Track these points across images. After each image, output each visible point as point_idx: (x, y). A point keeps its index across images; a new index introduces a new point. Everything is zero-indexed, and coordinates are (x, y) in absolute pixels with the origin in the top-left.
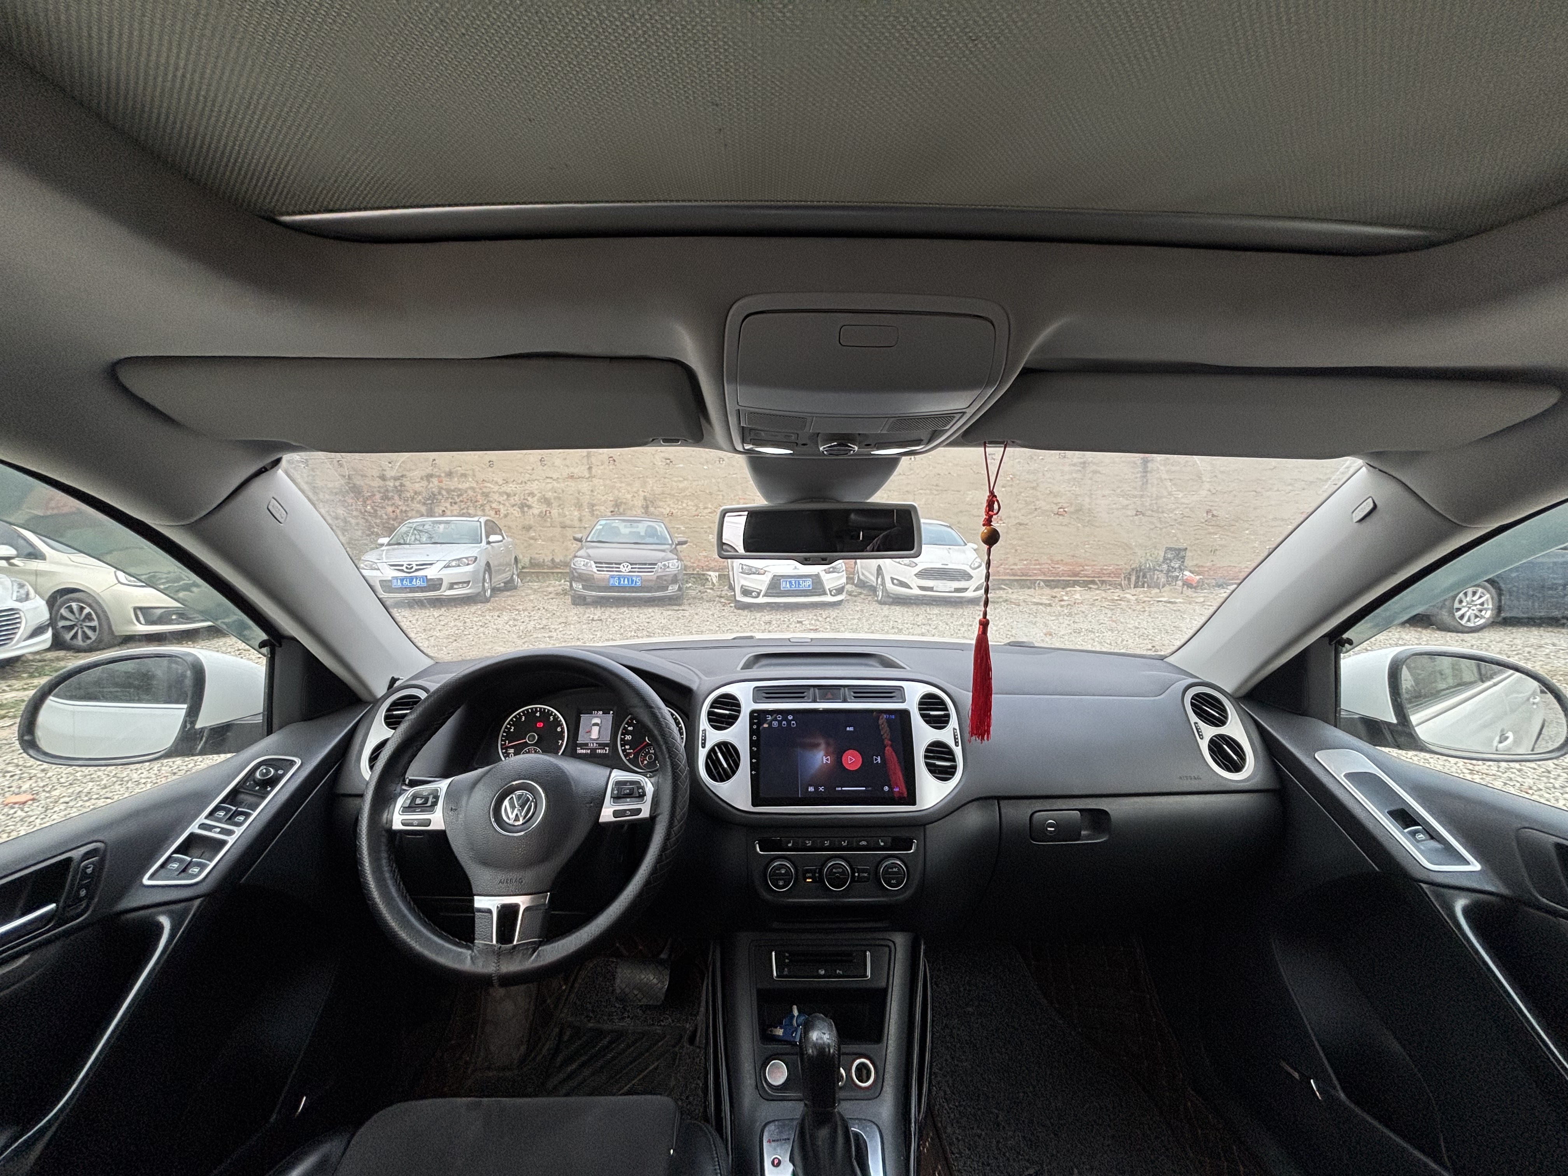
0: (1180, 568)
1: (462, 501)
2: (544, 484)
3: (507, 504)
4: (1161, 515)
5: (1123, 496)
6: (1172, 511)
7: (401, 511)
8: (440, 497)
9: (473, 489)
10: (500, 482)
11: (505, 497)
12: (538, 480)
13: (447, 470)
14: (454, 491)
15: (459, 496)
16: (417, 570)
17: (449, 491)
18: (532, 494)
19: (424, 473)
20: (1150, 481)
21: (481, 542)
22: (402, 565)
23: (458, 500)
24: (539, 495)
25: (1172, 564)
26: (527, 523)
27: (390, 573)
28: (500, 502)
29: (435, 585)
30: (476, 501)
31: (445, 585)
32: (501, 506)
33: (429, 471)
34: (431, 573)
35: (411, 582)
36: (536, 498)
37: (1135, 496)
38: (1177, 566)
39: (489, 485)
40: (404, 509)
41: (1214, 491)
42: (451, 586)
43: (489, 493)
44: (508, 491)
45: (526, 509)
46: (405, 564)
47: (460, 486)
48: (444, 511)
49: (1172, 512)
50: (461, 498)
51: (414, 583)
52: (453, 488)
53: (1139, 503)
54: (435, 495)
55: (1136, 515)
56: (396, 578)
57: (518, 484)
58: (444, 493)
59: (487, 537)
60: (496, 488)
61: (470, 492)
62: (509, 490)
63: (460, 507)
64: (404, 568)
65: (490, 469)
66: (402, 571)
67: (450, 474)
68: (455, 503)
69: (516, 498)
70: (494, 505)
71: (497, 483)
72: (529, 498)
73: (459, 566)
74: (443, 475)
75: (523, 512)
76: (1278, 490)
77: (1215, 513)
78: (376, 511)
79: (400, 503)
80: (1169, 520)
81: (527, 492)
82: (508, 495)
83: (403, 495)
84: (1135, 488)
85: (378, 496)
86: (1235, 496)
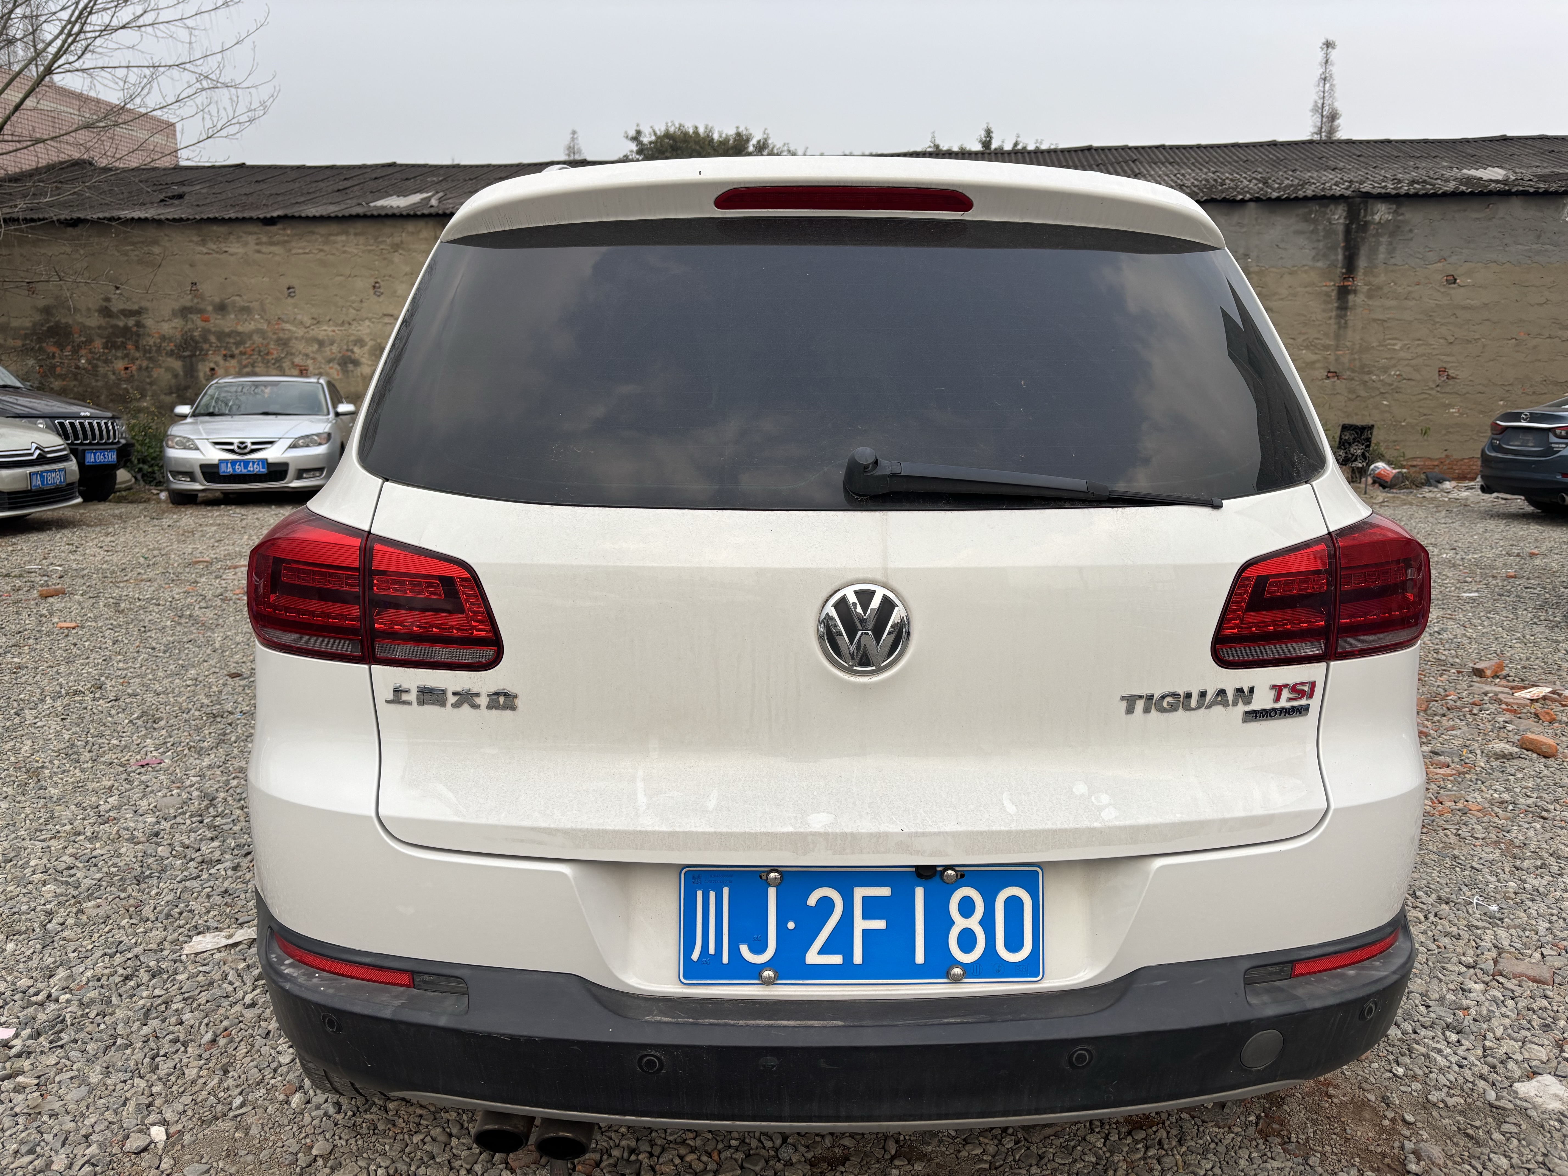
0: (1363, 455)
1: (242, 353)
2: (380, 326)
3: (319, 357)
4: (1366, 378)
5: (1307, 348)
6: (1385, 370)
7: (140, 368)
8: (206, 346)
9: (262, 333)
10: (307, 321)
11: (316, 346)
12: (370, 319)
13: (217, 300)
14: (229, 335)
15: (238, 344)
16: (253, 451)
17: (221, 336)
18: (360, 342)
19: (177, 306)
20: (1350, 323)
21: (328, 414)
22: (231, 444)
23: (237, 352)
24: (371, 343)
25: (1352, 451)
26: (353, 389)
27: (214, 455)
28: (307, 355)
29: (278, 471)
30: (267, 354)
31: (291, 472)
32: (310, 362)
33: (187, 300)
34: (272, 454)
35: (246, 467)
36: (366, 348)
37: (1326, 348)
38: (1359, 452)
39: (288, 326)
40: (145, 364)
41: (1451, 339)
42: (300, 474)
43: (289, 339)
44: (320, 337)
45: (350, 367)
46: (236, 441)
47: (240, 329)
48: (213, 369)
49: (1385, 372)
50: (242, 349)
51: (250, 468)
52: (227, 330)
53: (1332, 358)
54: (197, 342)
55: (1328, 377)
56: (226, 462)
57: (337, 325)
58: (213, 339)
59: (335, 407)
60: (300, 332)
61: (257, 339)
62: (321, 335)
63: (240, 362)
64: (235, 447)
65: (290, 300)
66: (232, 451)
67: (221, 308)
68: (232, 356)
69: (335, 348)
70: (298, 360)
71: (301, 323)
72: (356, 349)
73: (308, 446)
74: (210, 308)
75: (345, 371)
76: (1550, 337)
77: (1452, 372)
78: (95, 367)
79: (137, 355)
80: (1379, 385)
81: (352, 338)
82: (321, 344)
83: (143, 342)
84: (1326, 335)
85: (98, 344)
86: (1484, 346)
